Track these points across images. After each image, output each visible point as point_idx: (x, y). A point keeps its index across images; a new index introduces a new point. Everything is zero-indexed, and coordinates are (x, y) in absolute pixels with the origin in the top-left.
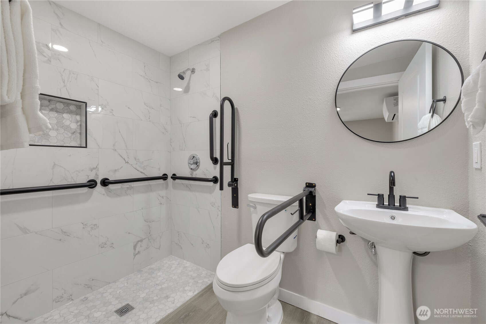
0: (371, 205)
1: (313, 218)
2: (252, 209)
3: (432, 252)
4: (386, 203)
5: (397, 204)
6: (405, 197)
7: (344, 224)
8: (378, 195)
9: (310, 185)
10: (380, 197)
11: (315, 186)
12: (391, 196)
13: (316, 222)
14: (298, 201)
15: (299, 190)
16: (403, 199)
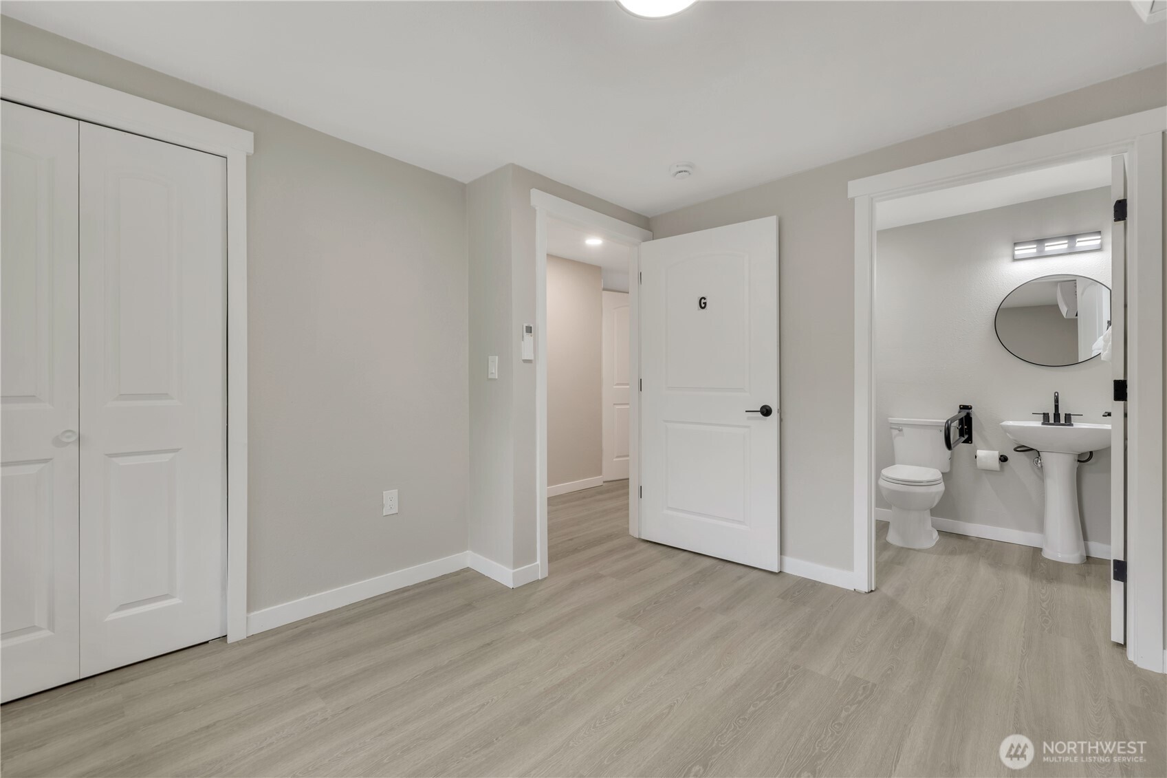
0: (1037, 423)
1: (969, 440)
2: (895, 432)
3: (1097, 451)
4: (1052, 421)
5: (1062, 421)
6: (1070, 415)
7: (1011, 438)
8: (1044, 414)
9: (963, 408)
10: (1046, 416)
11: (971, 408)
12: (1057, 416)
13: (972, 445)
14: (958, 421)
15: (953, 412)
16: (1068, 417)
